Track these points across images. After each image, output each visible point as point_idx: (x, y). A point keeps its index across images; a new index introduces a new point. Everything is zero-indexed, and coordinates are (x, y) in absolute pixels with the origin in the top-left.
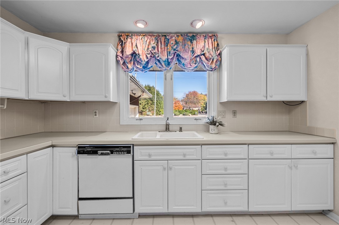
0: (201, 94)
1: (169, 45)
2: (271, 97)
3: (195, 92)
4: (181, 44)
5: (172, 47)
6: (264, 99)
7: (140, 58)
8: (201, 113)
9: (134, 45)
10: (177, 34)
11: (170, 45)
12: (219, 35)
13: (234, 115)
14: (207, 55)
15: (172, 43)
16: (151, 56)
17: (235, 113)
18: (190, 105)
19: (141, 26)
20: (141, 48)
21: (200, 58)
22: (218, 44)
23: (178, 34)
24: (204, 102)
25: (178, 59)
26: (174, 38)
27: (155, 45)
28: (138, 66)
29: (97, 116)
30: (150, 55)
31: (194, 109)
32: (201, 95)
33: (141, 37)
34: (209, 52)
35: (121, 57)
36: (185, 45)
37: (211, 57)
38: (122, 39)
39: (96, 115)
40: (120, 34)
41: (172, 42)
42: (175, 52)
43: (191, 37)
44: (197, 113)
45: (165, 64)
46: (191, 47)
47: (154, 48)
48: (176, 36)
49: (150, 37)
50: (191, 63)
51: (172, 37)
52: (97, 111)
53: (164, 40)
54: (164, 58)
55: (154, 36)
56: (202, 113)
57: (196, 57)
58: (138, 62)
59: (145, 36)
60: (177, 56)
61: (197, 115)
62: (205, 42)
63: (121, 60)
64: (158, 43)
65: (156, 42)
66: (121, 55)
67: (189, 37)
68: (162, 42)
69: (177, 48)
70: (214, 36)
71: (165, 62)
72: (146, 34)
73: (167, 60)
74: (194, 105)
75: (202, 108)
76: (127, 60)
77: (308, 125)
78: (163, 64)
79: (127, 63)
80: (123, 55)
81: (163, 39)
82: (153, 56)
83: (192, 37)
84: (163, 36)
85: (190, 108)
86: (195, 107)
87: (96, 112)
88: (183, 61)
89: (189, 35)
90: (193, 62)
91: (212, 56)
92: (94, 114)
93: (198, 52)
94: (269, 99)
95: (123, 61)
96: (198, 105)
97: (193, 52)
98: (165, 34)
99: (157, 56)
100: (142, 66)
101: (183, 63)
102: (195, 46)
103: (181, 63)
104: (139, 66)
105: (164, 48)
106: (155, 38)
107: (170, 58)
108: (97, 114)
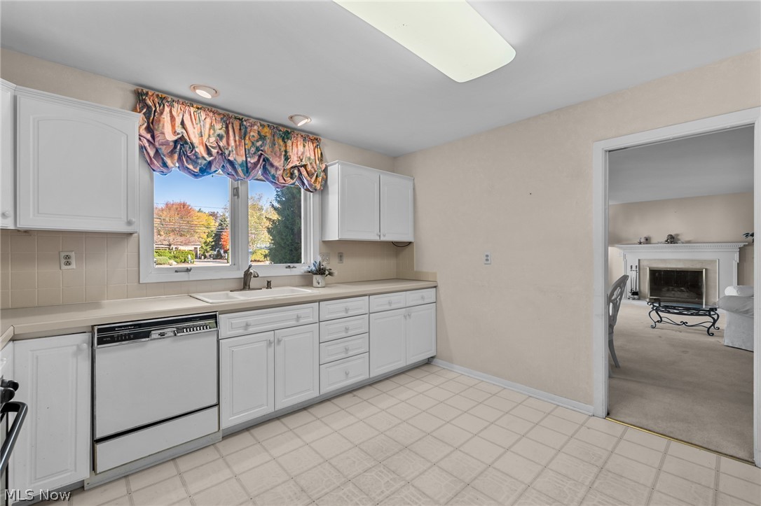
0: (200, 211)
1: (247, 138)
2: (384, 236)
3: (184, 205)
4: (268, 141)
5: (253, 143)
6: (376, 238)
7: (196, 152)
8: (200, 258)
9: (178, 121)
10: (262, 123)
11: (249, 139)
12: (323, 140)
13: (341, 260)
14: (309, 168)
15: (253, 136)
16: (218, 152)
17: (341, 256)
18: (171, 238)
19: (204, 95)
20: (194, 132)
21: (299, 170)
22: (321, 154)
23: (264, 123)
24: (206, 231)
25: (264, 168)
26: (256, 127)
27: (222, 132)
28: (189, 166)
29: (73, 266)
30: (216, 151)
31: (182, 248)
32: (199, 214)
33: (192, 110)
34: (311, 164)
35: (148, 141)
36: (275, 145)
37: (313, 171)
38: (150, 103)
39: (68, 263)
40: (144, 91)
41: (252, 134)
42: (262, 154)
43: (284, 133)
44: (193, 259)
45: (242, 170)
46: (283, 149)
47: (220, 137)
48: (259, 124)
49: (211, 114)
50: (284, 175)
51: (252, 125)
52: (73, 255)
53: (238, 127)
54: (241, 159)
55: (219, 114)
56: (205, 257)
57: (292, 167)
58: (188, 156)
59: (201, 109)
60: (264, 160)
61: (192, 263)
62: (304, 146)
63: (149, 146)
64: (227, 127)
65: (224, 126)
66: (149, 136)
67: (281, 133)
68: (236, 131)
69: (261, 146)
70: (317, 139)
71: (241, 165)
72: (204, 106)
73: (245, 165)
74: (182, 239)
75: (203, 245)
76: (164, 150)
77: (415, 269)
78: (239, 170)
79: (164, 156)
80: (153, 137)
81: (237, 124)
82: (220, 152)
83: (286, 133)
84: (236, 118)
85: (170, 245)
86: (186, 244)
87: (68, 257)
88: (273, 171)
89: (280, 128)
90: (287, 174)
91: (315, 171)
92: (63, 261)
93: (294, 161)
94: (383, 239)
95: (154, 150)
96: (192, 239)
97: (287, 158)
98: (241, 117)
99: (227, 152)
100: (198, 168)
101: (272, 173)
102: (289, 149)
103: (270, 173)
104: (191, 167)
105: (240, 142)
106: (222, 119)
107: (252, 161)
108: (73, 261)
